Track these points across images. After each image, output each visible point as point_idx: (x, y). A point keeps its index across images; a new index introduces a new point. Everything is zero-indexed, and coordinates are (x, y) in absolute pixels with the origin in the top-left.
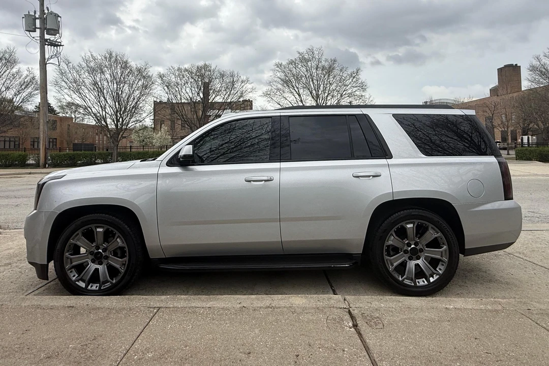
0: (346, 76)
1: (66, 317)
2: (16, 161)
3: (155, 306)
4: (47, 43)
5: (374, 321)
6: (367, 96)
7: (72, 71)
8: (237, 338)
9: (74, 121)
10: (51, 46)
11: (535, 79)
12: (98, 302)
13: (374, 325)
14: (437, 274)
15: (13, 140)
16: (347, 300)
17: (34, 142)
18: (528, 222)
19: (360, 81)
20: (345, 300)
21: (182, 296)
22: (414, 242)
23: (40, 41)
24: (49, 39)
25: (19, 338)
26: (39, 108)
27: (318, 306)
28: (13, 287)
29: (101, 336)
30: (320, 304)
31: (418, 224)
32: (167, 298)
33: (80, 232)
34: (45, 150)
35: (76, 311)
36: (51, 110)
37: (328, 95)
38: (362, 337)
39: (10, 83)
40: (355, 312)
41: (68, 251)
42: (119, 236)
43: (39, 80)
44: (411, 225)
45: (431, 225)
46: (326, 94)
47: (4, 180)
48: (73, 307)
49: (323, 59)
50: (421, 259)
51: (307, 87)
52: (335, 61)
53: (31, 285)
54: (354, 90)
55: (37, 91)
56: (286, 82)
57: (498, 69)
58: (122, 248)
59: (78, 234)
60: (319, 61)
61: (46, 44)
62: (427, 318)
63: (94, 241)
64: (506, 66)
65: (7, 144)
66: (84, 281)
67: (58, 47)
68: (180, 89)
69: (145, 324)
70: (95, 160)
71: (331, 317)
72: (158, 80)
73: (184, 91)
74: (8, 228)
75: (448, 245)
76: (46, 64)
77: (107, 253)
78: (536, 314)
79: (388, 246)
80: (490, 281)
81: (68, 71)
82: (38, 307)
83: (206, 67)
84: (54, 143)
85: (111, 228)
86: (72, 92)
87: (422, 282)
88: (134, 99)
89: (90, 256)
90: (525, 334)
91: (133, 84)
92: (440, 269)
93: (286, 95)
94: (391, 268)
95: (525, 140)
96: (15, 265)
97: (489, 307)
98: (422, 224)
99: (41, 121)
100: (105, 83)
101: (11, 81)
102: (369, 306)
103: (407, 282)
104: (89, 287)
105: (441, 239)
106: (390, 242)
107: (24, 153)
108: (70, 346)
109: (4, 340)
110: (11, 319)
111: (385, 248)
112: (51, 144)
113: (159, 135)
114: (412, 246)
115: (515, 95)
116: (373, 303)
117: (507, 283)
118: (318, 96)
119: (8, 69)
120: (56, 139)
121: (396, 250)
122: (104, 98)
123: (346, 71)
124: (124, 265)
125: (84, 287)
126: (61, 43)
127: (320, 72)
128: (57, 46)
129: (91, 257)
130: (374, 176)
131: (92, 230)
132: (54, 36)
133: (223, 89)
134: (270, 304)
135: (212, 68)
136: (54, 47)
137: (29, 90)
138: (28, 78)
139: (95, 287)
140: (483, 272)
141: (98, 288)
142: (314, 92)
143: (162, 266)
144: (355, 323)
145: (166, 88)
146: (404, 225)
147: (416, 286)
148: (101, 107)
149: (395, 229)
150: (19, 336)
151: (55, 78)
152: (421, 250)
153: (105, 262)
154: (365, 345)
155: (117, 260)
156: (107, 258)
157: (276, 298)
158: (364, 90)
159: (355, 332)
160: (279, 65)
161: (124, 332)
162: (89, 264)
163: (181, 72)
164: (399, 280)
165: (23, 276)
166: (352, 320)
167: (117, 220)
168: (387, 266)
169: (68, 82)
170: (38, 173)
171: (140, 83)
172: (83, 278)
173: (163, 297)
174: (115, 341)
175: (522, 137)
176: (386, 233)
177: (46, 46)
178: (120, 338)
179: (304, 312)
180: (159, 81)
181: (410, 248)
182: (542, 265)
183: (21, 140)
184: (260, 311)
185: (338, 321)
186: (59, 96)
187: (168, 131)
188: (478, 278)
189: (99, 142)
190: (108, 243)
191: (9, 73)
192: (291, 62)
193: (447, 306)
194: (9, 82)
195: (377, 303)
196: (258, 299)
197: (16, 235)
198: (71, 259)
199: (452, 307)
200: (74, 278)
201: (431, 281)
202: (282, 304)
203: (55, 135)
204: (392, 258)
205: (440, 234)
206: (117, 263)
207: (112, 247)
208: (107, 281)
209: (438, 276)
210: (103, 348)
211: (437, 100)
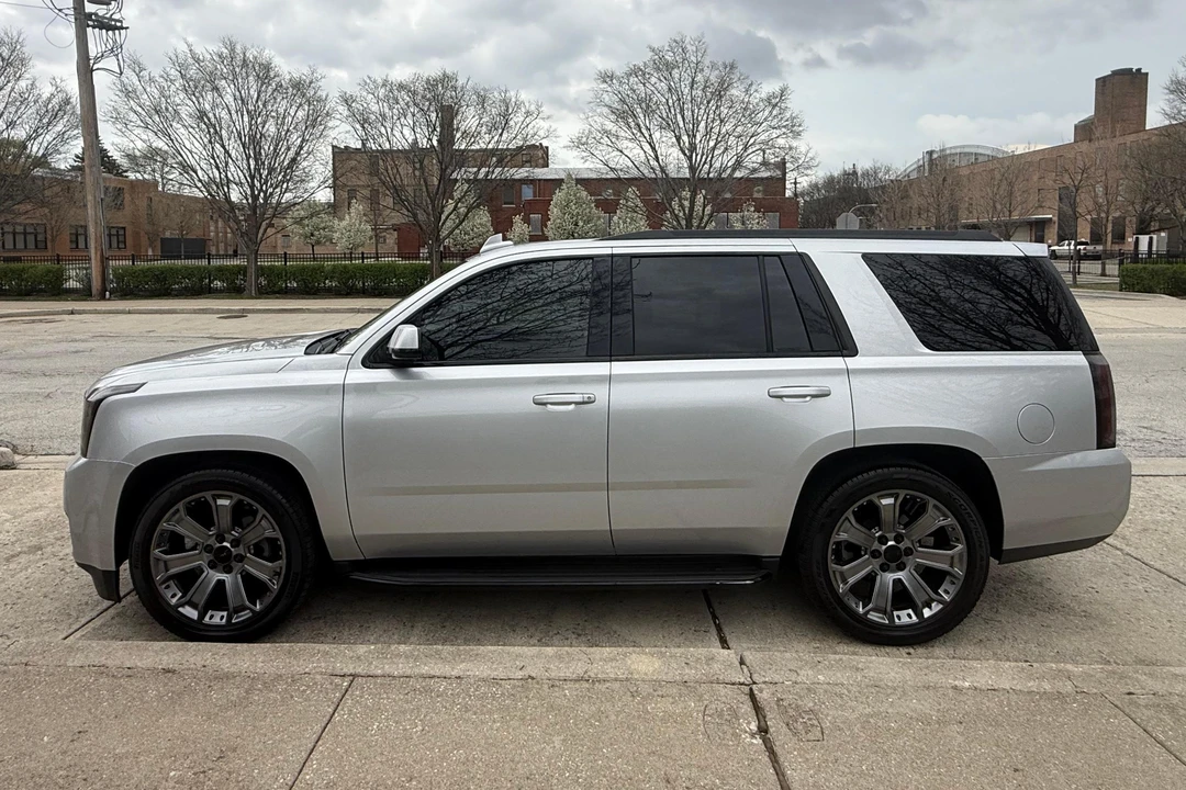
0: (757, 104)
1: (160, 697)
2: (40, 283)
3: (345, 670)
4: (90, 23)
5: (804, 721)
6: (803, 149)
7: (148, 89)
8: (517, 759)
9: (160, 189)
10: (101, 29)
11: (1179, 112)
12: (226, 659)
13: (803, 732)
14: (939, 602)
15: (32, 231)
16: (747, 661)
17: (77, 235)
18: (1137, 453)
19: (788, 115)
20: (742, 662)
21: (402, 648)
22: (894, 534)
23: (76, 19)
24: (96, 14)
25: (65, 752)
26: (83, 159)
27: (686, 678)
28: (48, 608)
29: (234, 750)
30: (690, 673)
31: (905, 498)
32: (370, 652)
33: (180, 506)
34: (102, 262)
35: (183, 683)
36: (109, 165)
37: (716, 145)
38: (777, 762)
39: (16, 112)
40: (764, 696)
41: (158, 546)
42: (264, 516)
43: (78, 105)
44: (890, 501)
45: (932, 502)
46: (712, 144)
47: (18, 328)
48: (174, 672)
49: (707, 62)
50: (908, 569)
51: (667, 125)
52: (732, 67)
53: (87, 603)
54: (775, 136)
55: (76, 131)
56: (624, 114)
57: (1097, 80)
58: (272, 542)
59: (178, 510)
60: (698, 68)
61: (88, 26)
62: (914, 715)
63: (213, 525)
64: (1115, 73)
65: (20, 239)
66: (194, 606)
67: (117, 32)
68: (389, 130)
69: (325, 720)
70: (210, 282)
71: (714, 706)
72: (341, 108)
73: (397, 134)
74: (33, 452)
75: (968, 544)
76: (92, 70)
77: (241, 550)
78: (1146, 706)
79: (838, 544)
80: (1051, 608)
81: (140, 87)
82: (102, 670)
83: (446, 79)
84: (121, 238)
85: (247, 500)
86: (151, 134)
87: (905, 617)
88: (289, 149)
89: (205, 555)
90: (1118, 761)
91: (284, 118)
92: (947, 592)
93: (624, 144)
94: (842, 588)
95: (1143, 247)
96: (49, 549)
97: (1047, 686)
98: (914, 498)
99: (90, 198)
100: (224, 114)
101: (18, 109)
102: (794, 679)
103: (874, 616)
104: (207, 619)
105: (954, 529)
106: (843, 536)
107: (56, 266)
108: (172, 774)
109: (34, 756)
110: (46, 702)
111: (831, 547)
112: (114, 239)
113: (344, 223)
114: (890, 543)
115: (1130, 139)
116: (802, 672)
117: (1087, 615)
118: (693, 147)
119: (8, 82)
120: (124, 228)
121: (855, 551)
122: (223, 147)
123: (756, 91)
124: (279, 574)
125: (196, 618)
126: (121, 22)
127: (700, 93)
128: (114, 28)
129: (207, 557)
130: (813, 396)
131: (206, 501)
132: (105, 7)
133: (484, 129)
134: (586, 672)
135: (460, 83)
136: (107, 31)
137: (59, 127)
138: (55, 101)
139: (217, 618)
140: (1036, 584)
141: (224, 620)
142: (685, 138)
143: (357, 576)
144: (763, 723)
145: (358, 126)
146: (876, 501)
147: (892, 627)
148: (218, 168)
149: (855, 507)
150: (64, 747)
151: (113, 104)
152: (909, 552)
153: (237, 566)
154: (784, 784)
155: (263, 565)
156: (241, 558)
157: (598, 657)
158: (797, 135)
159: (763, 746)
160: (607, 77)
161: (282, 740)
162: (203, 572)
163: (391, 91)
164: (857, 614)
165: (68, 579)
166: (757, 716)
167: (260, 482)
168: (834, 583)
169: (143, 113)
170: (90, 312)
171: (301, 114)
172: (194, 599)
173: (362, 649)
174: (264, 763)
175: (1137, 238)
176: (834, 517)
177: (89, 30)
178: (273, 756)
179: (656, 694)
180: (343, 109)
181: (884, 547)
182: (1162, 569)
183: (49, 232)
184: (563, 689)
185: (729, 718)
186: (124, 142)
187: (365, 215)
188: (1025, 599)
189: (217, 234)
190: (243, 529)
191: (13, 89)
192: (635, 71)
193: (956, 683)
194: (13, 109)
195: (810, 672)
196: (560, 657)
197: (49, 472)
198: (165, 562)
199: (967, 684)
200: (174, 601)
201: (926, 616)
202: (611, 670)
203: (121, 219)
204: (845, 567)
205: (951, 520)
206: (261, 570)
207: (252, 537)
208: (244, 608)
209: (941, 606)
210: (239, 782)
211: (955, 148)
